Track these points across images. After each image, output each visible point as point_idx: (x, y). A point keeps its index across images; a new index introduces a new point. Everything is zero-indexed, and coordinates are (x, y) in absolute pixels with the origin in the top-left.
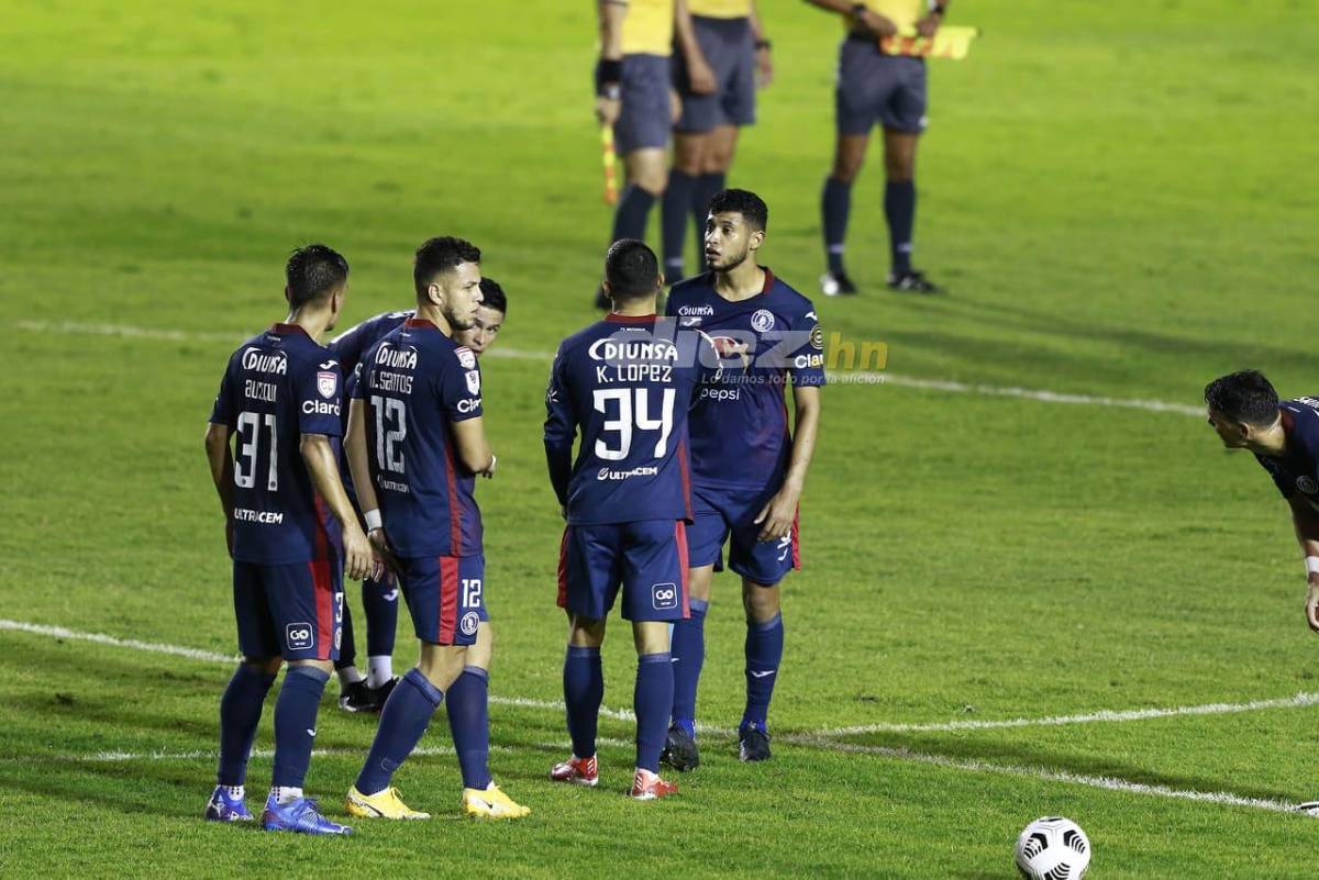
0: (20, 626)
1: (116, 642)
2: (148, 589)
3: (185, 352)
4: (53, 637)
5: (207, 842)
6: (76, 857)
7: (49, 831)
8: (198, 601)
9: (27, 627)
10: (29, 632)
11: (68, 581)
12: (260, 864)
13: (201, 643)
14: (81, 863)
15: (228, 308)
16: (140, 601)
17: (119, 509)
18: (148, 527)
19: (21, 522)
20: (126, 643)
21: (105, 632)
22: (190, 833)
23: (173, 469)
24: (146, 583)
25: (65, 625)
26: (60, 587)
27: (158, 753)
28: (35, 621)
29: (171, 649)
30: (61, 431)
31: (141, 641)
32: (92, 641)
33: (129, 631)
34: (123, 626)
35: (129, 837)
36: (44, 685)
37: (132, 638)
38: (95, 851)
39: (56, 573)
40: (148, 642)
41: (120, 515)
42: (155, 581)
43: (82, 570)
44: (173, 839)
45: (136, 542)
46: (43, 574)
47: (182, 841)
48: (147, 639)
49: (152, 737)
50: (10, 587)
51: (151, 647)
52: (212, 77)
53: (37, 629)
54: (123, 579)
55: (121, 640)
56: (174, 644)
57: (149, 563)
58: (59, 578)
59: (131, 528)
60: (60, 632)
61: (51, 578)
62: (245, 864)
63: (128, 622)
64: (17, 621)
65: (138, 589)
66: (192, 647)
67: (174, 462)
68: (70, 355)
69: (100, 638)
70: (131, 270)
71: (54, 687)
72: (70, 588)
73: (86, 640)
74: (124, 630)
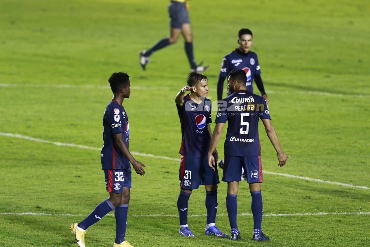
0: (296, 177)
1: (323, 181)
2: (332, 167)
3: (343, 100)
4: (305, 180)
5: (348, 238)
6: (311, 242)
7: (304, 234)
8: (346, 170)
9: (298, 177)
10: (299, 179)
11: (309, 165)
12: (363, 244)
13: (347, 182)
14: (313, 243)
15: (355, 88)
16: (330, 170)
17: (324, 144)
18: (332, 149)
19: (297, 148)
20: (326, 182)
21: (320, 179)
22: (343, 235)
23: (339, 133)
24: (332, 165)
25: (308, 177)
26: (308, 166)
27: (335, 213)
28: (301, 175)
29: (338, 184)
30: (308, 122)
31: (330, 181)
32: (316, 181)
33: (327, 179)
34: (325, 177)
35: (326, 236)
36: (303, 194)
37: (327, 180)
38: (317, 240)
39: (306, 162)
40: (332, 182)
41: (324, 146)
42: (334, 164)
43: (313, 161)
44: (339, 237)
45: (329, 153)
46: (302, 162)
47: (341, 238)
48: (332, 180)
49: (333, 208)
50: (294, 166)
51: (333, 183)
52: (351, 23)
53: (301, 178)
54: (325, 164)
55: (324, 181)
56: (339, 182)
57: (332, 159)
58: (307, 164)
59: (327, 150)
60: (307, 179)
61: (305, 163)
62: (359, 244)
63: (327, 176)
64: (295, 175)
65: (329, 167)
66: (344, 183)
67: (339, 131)
68: (311, 101)
69: (319, 180)
70: (328, 77)
71: (306, 194)
72: (310, 166)
73: (314, 181)
74: (325, 178)
